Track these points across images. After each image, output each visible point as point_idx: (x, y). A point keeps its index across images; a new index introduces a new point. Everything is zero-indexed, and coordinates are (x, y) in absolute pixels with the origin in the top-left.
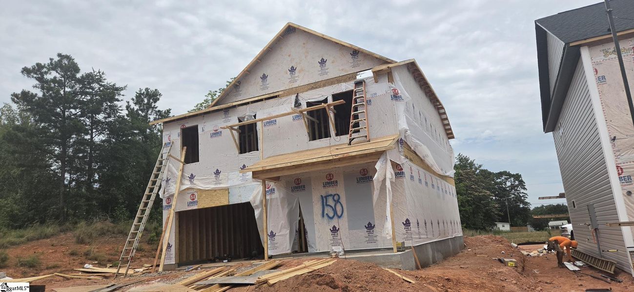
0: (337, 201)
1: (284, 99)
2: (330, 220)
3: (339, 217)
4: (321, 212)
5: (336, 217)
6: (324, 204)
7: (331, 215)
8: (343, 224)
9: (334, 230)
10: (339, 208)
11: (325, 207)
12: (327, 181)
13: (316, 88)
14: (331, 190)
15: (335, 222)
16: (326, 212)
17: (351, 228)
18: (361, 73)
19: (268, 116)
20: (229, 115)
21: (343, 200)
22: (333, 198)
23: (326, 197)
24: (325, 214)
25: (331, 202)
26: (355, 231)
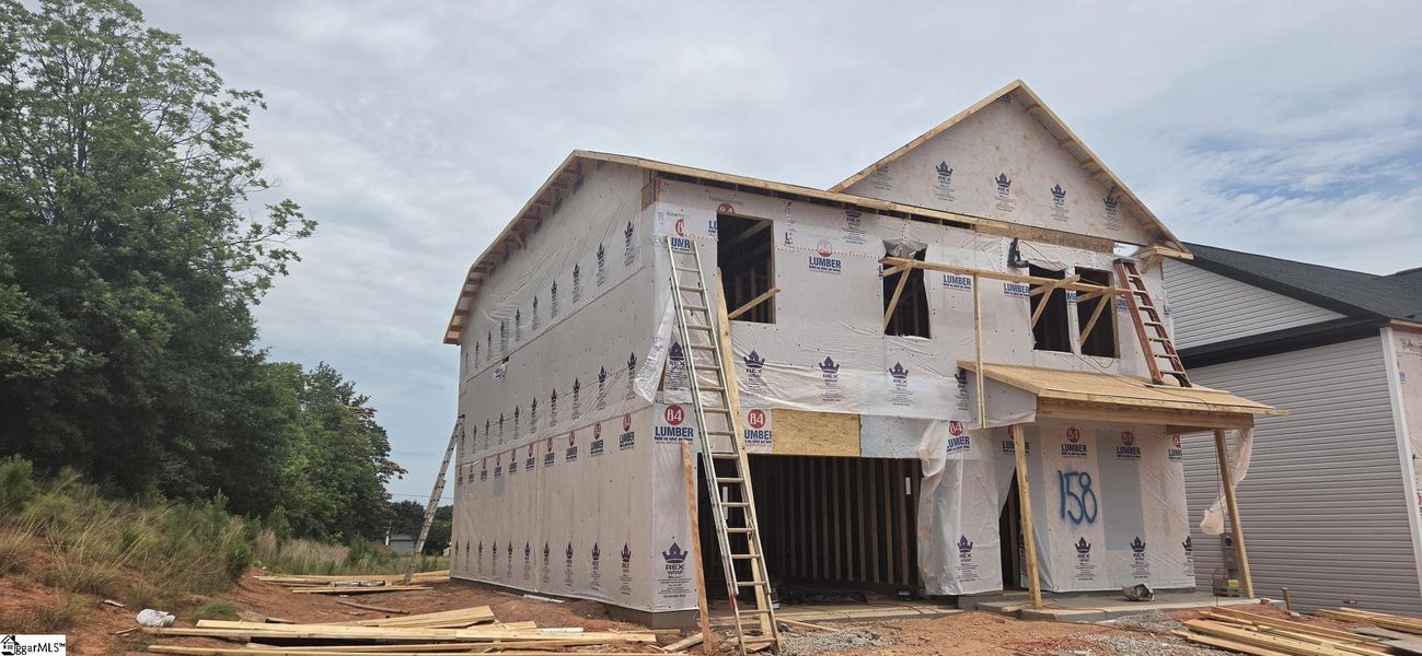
0: (1086, 489)
1: (987, 239)
2: (1076, 526)
3: (1091, 521)
4: (1059, 506)
5: (1084, 520)
6: (1065, 492)
7: (1077, 515)
8: (1095, 535)
9: (1083, 547)
10: (1089, 503)
11: (1066, 496)
12: (1069, 442)
13: (1047, 241)
14: (1077, 464)
15: (1084, 531)
16: (1068, 508)
17: (1110, 545)
18: (1120, 244)
19: (954, 265)
20: (861, 228)
21: (1096, 487)
22: (1080, 480)
23: (1068, 475)
24: (1066, 512)
25: (1076, 489)
26: (1116, 552)
